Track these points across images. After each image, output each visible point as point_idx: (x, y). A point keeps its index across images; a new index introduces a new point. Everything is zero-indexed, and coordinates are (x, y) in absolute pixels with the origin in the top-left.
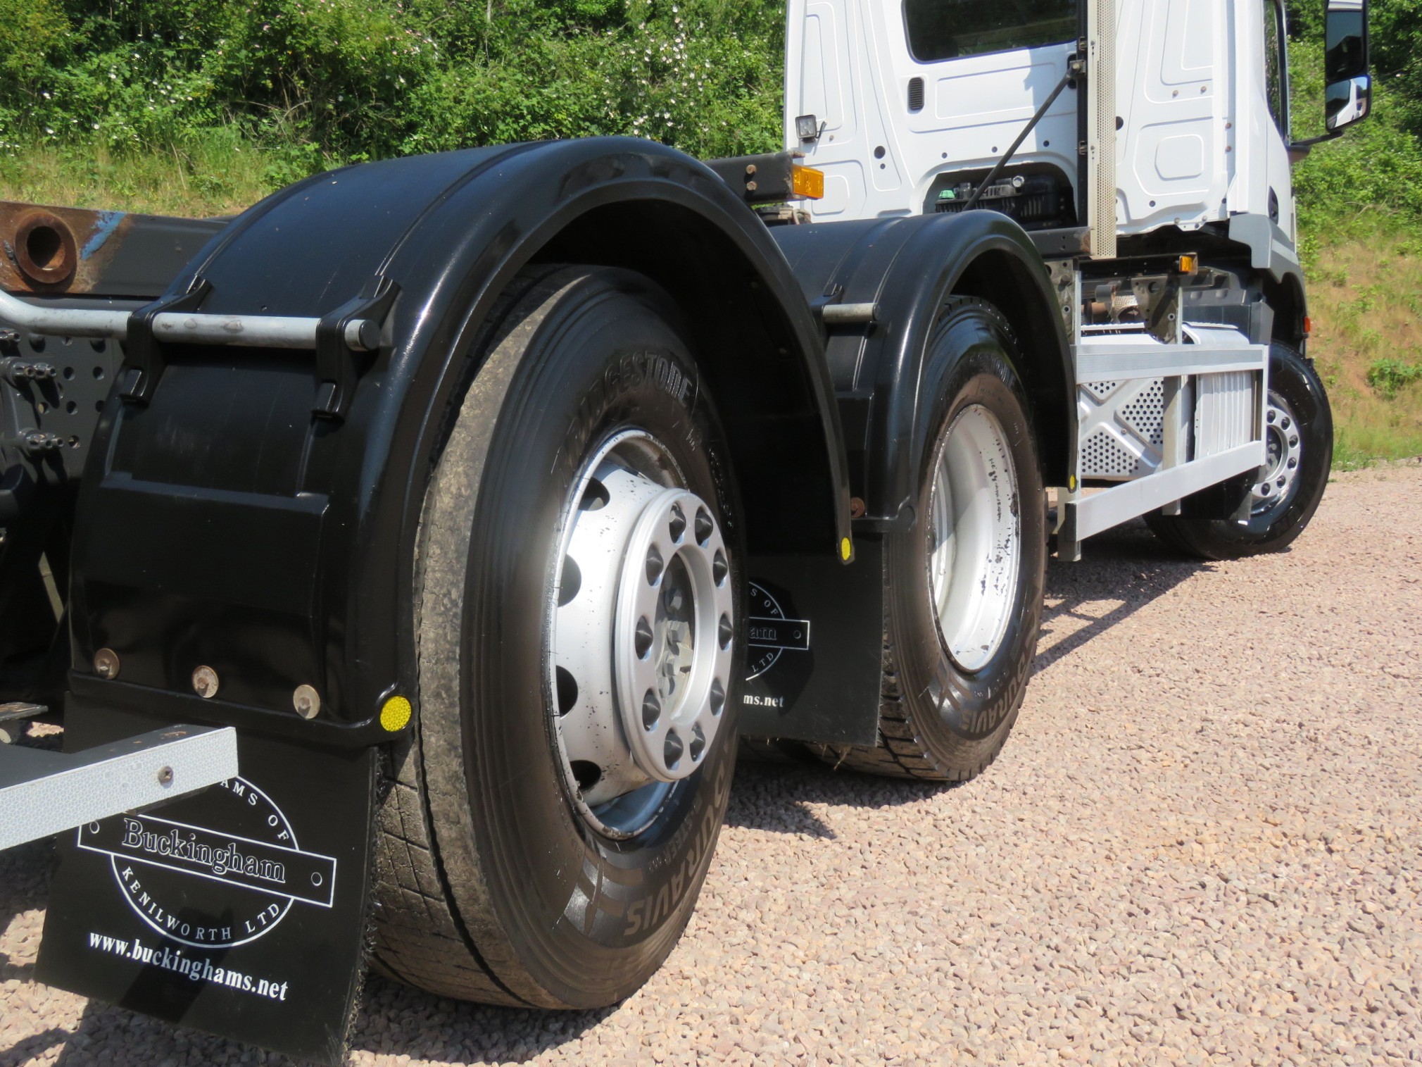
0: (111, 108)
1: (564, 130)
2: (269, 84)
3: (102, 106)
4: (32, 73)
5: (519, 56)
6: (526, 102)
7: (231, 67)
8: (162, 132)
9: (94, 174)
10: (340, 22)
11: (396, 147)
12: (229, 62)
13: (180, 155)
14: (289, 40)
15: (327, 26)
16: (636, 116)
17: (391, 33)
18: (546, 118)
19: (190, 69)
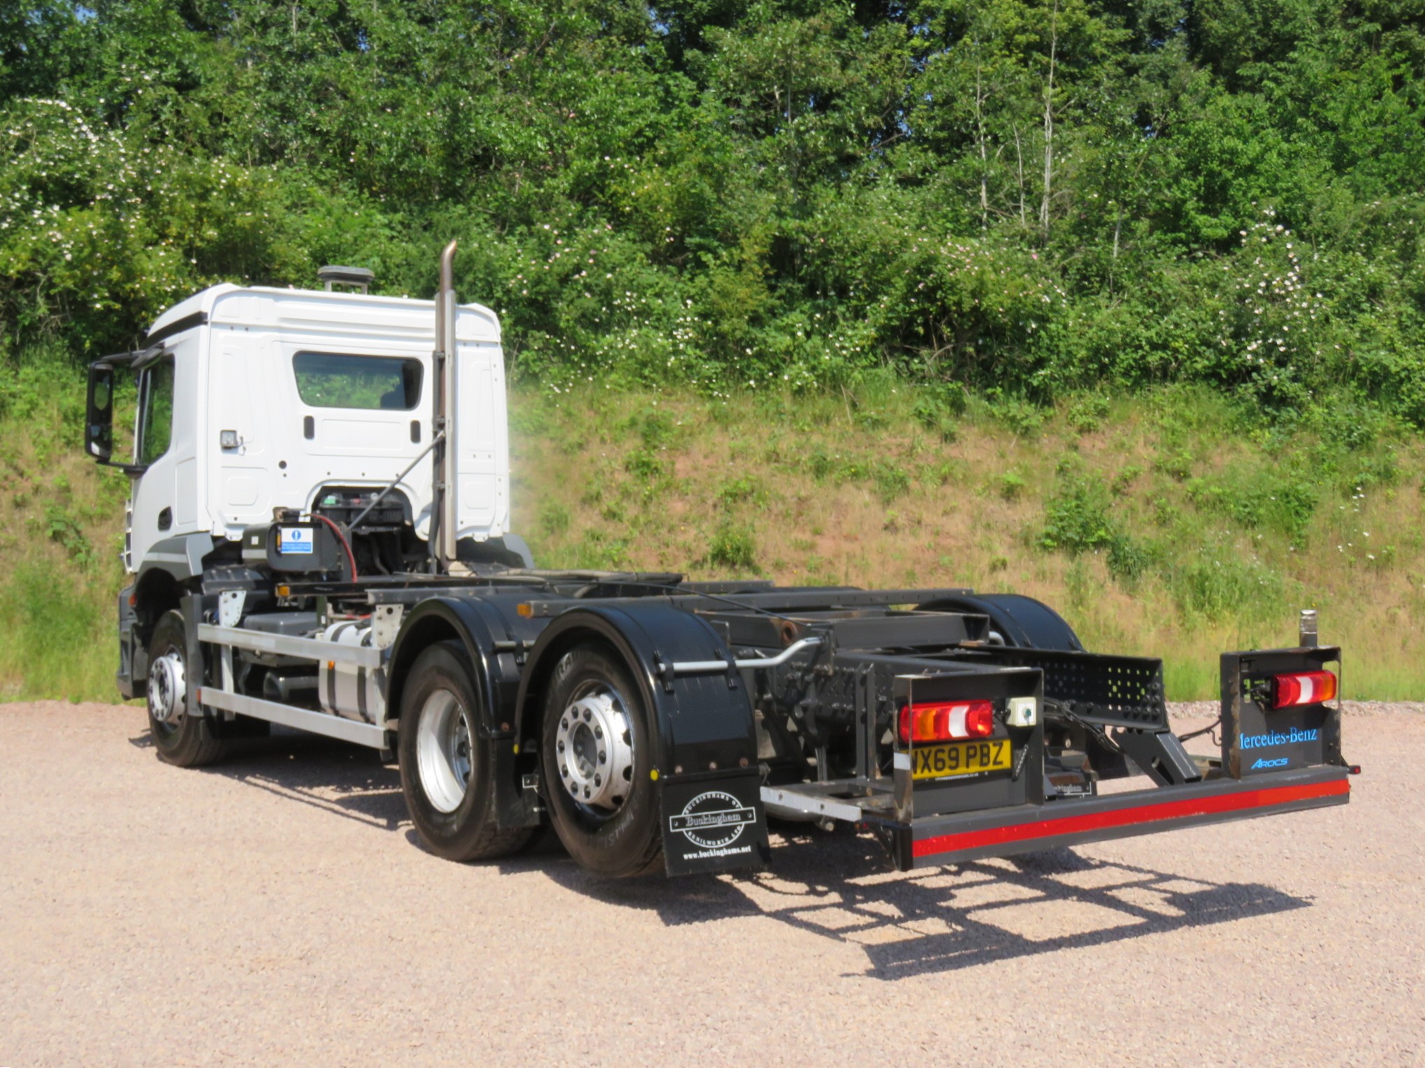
0: (795, 357)
1: (1180, 357)
2: (921, 330)
3: (788, 356)
4: (738, 334)
5: (1142, 289)
6: (1146, 334)
7: (890, 319)
8: (834, 375)
9: (781, 414)
10: (982, 283)
11: (1025, 381)
12: (890, 315)
13: (846, 393)
14: (939, 294)
15: (970, 288)
16: (1250, 342)
17: (1025, 288)
18: (1164, 346)
19: (856, 317)
